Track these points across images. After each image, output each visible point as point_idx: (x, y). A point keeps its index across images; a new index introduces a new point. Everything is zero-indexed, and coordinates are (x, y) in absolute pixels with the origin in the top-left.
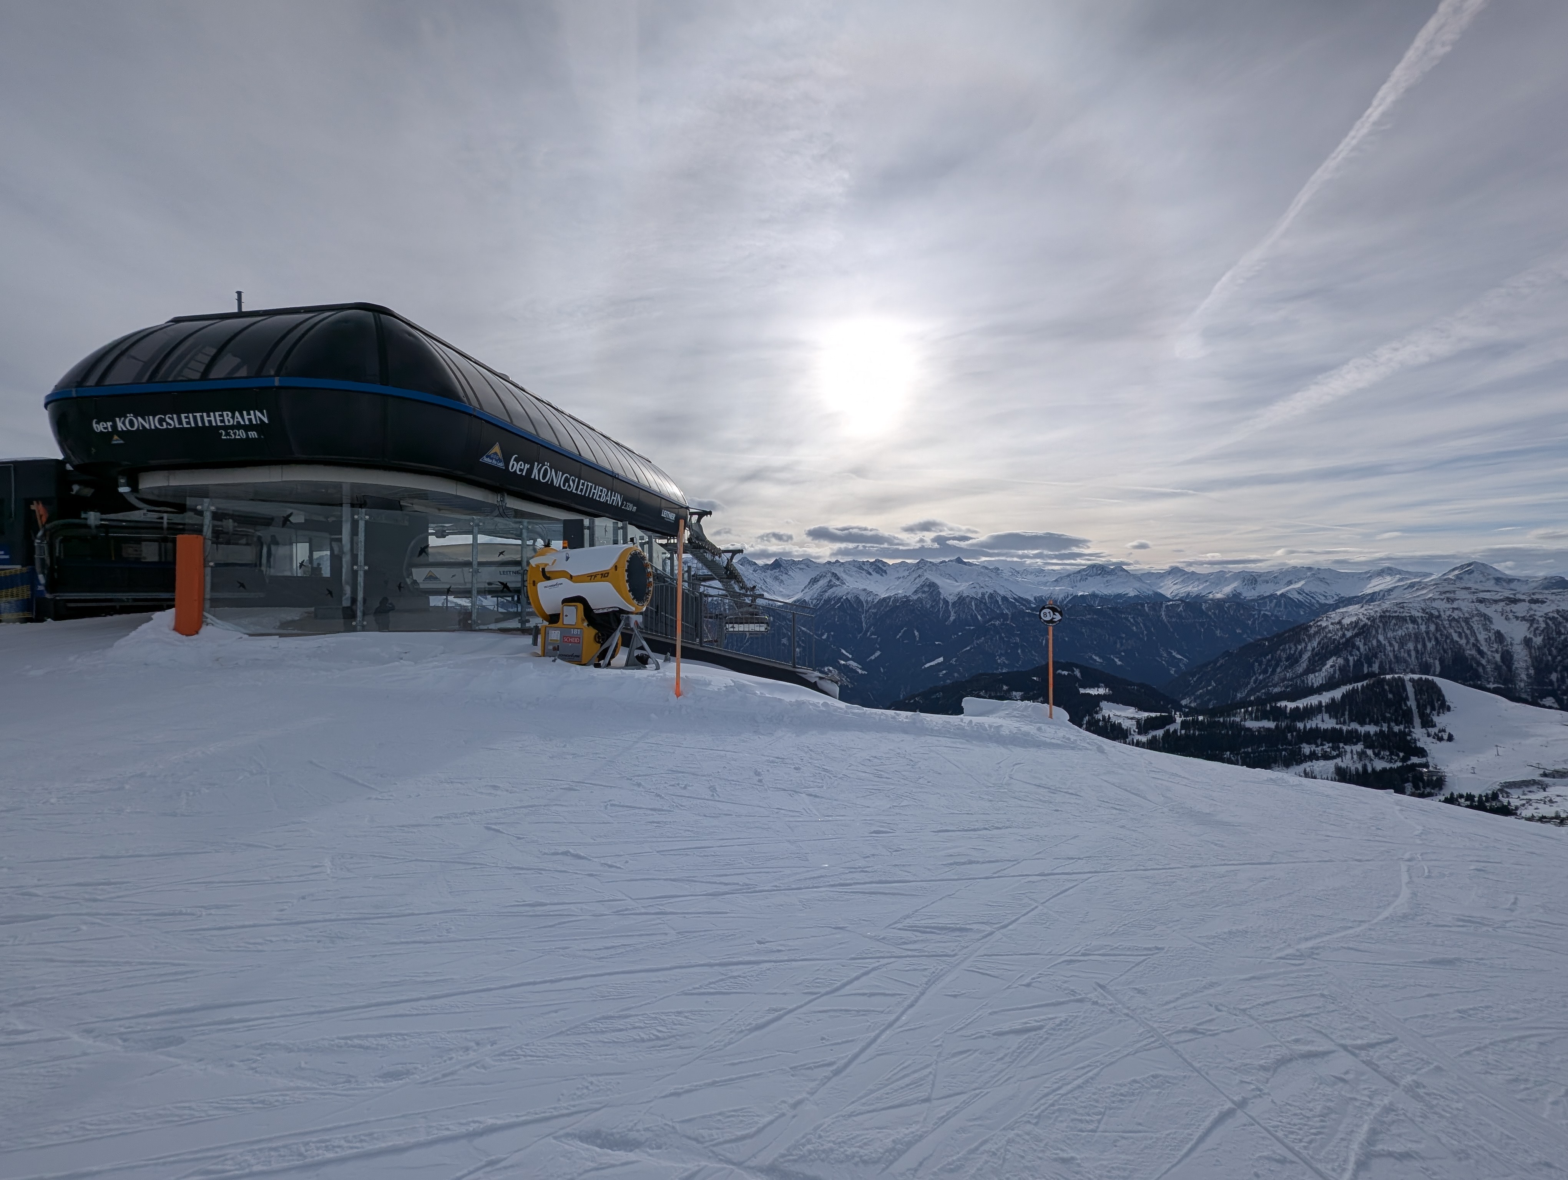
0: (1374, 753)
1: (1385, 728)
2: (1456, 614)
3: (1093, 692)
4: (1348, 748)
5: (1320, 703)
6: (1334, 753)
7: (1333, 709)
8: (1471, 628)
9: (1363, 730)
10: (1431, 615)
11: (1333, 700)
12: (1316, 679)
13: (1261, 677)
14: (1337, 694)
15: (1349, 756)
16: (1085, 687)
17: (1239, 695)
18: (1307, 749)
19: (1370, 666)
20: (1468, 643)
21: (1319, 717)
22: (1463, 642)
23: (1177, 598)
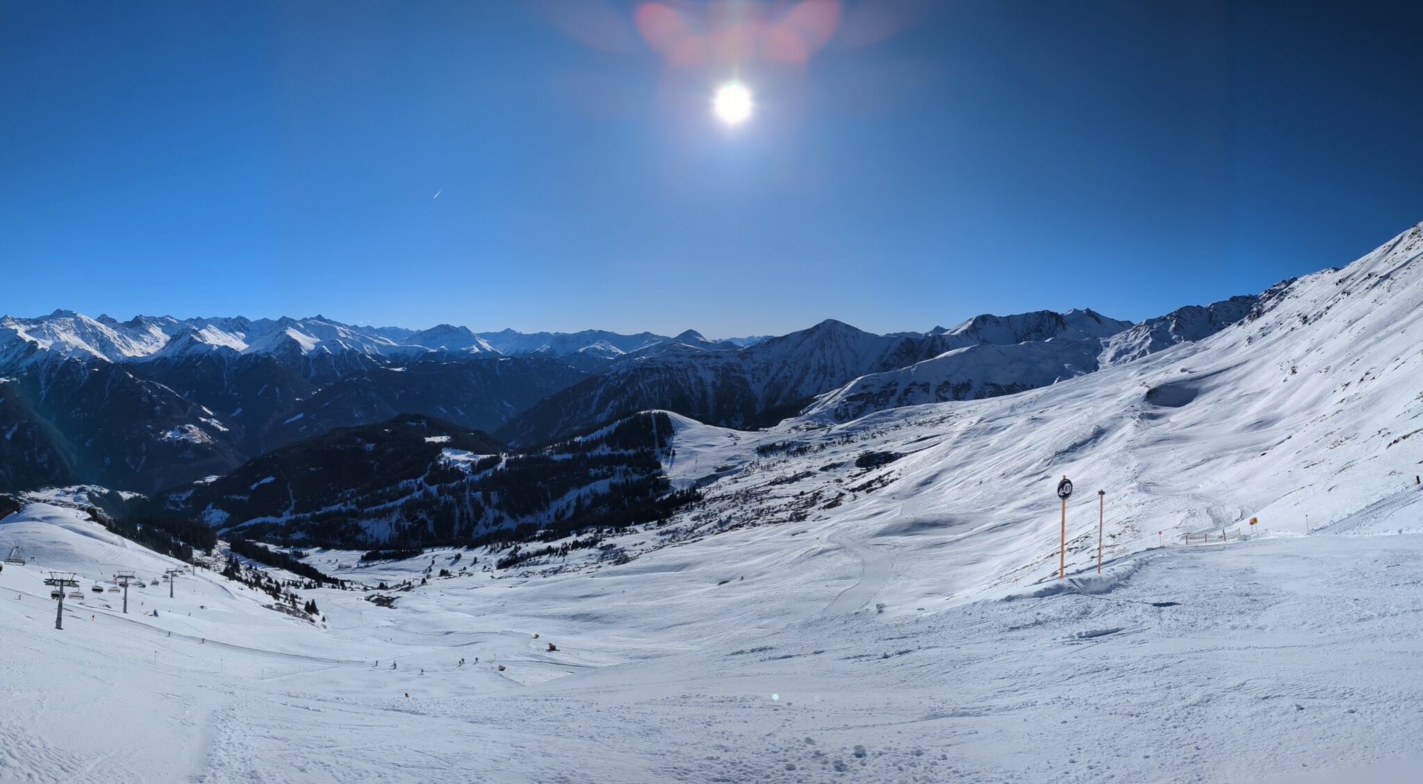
0: (633, 470)
1: (639, 451)
2: (681, 366)
3: (437, 439)
4: (618, 468)
5: (602, 436)
6: (609, 473)
7: (610, 440)
8: (687, 376)
9: (626, 453)
10: (668, 366)
11: (610, 432)
12: (601, 418)
13: (566, 419)
14: (612, 428)
15: (618, 474)
16: (430, 436)
17: (551, 435)
18: (592, 472)
19: (634, 406)
20: (686, 386)
21: (601, 447)
22: (683, 385)
23: (509, 355)
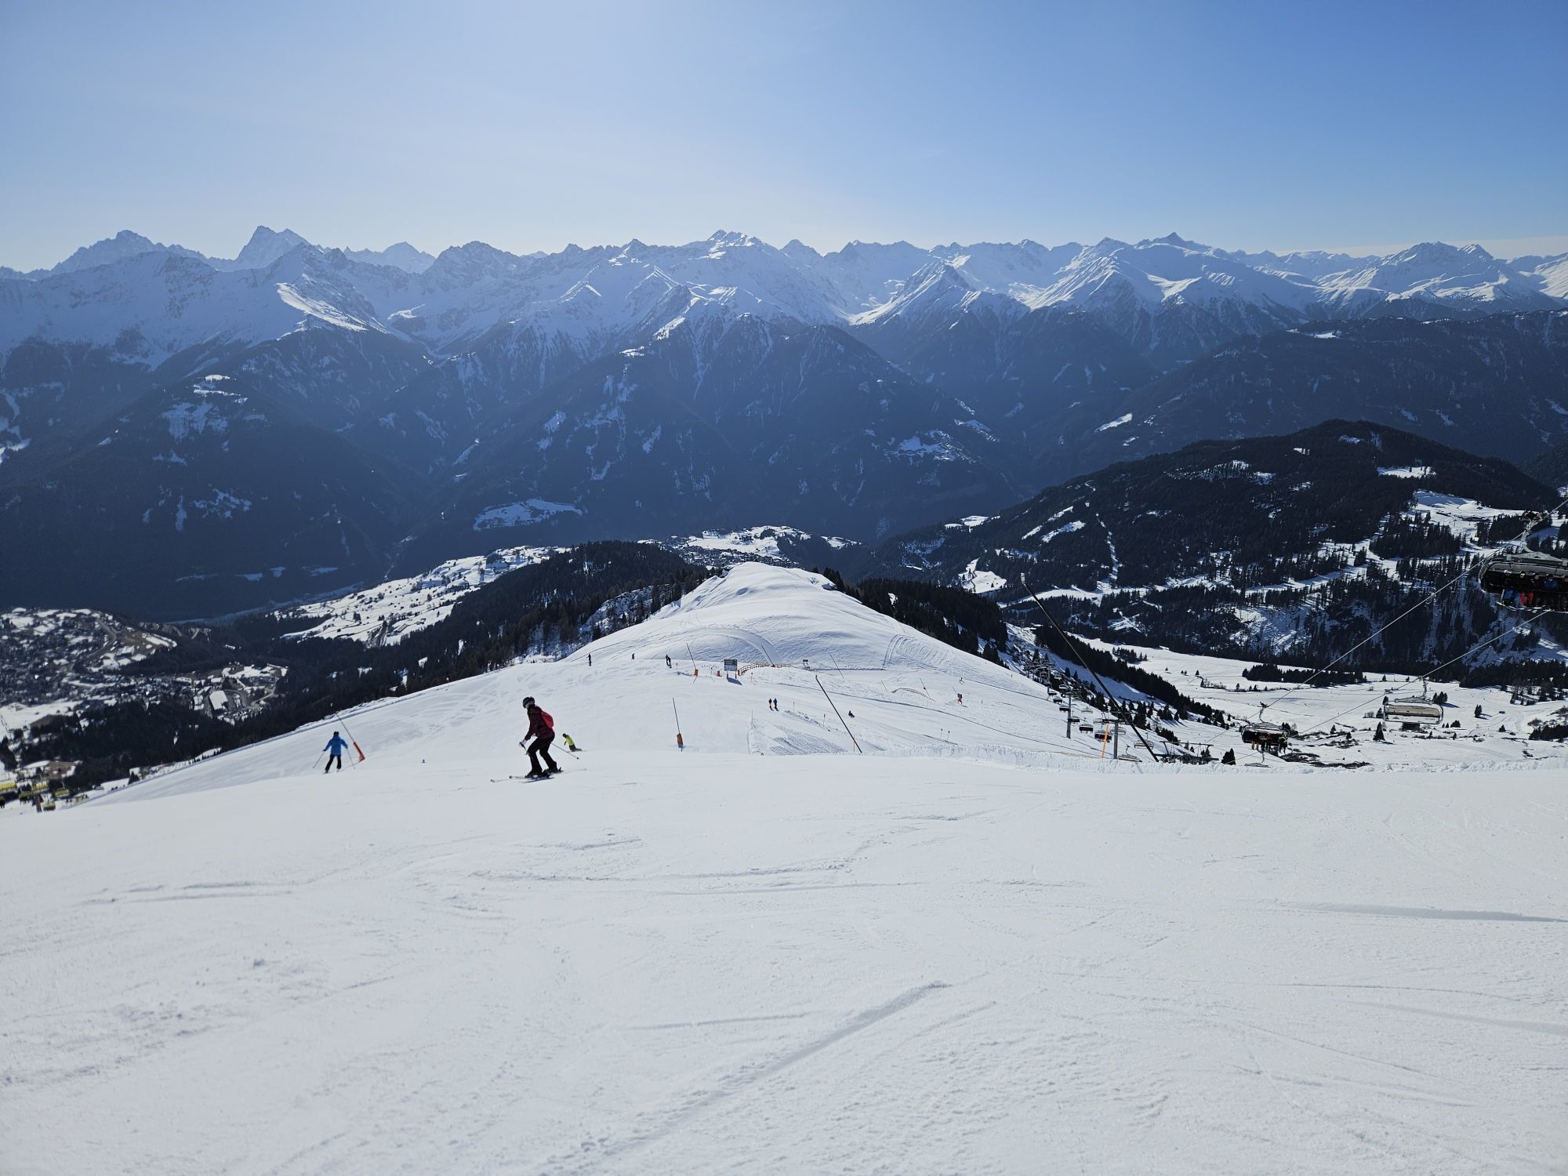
3: (1403, 473)
16: (1387, 468)
